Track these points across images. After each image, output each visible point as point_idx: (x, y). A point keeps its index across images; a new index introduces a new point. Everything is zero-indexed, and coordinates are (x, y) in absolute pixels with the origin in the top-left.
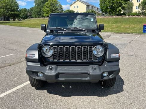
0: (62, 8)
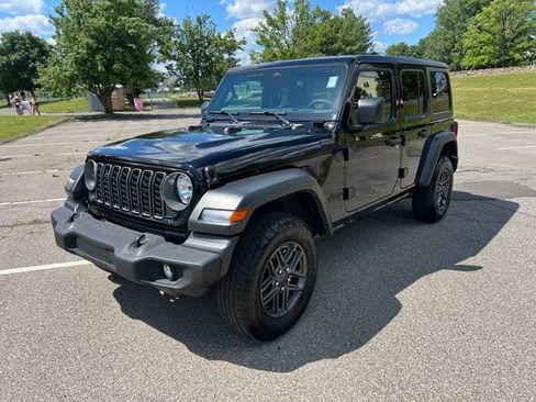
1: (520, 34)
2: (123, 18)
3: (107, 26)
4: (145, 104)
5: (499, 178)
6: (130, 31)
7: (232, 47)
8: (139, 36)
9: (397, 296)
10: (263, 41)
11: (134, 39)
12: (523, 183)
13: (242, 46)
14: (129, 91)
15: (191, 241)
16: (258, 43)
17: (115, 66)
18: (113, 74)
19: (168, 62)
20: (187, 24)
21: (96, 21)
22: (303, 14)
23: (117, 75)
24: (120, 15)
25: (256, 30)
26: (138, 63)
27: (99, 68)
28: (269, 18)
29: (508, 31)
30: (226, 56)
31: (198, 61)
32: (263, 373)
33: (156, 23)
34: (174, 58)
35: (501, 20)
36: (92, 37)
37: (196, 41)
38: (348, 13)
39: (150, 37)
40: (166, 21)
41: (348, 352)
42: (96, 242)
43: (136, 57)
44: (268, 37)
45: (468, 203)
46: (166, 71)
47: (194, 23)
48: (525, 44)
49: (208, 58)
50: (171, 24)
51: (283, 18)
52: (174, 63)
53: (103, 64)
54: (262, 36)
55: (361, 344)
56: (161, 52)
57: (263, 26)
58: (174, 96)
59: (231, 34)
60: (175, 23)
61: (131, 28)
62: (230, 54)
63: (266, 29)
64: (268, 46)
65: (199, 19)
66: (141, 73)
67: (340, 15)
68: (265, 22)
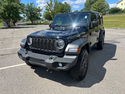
0: (109, 7)
1: (102, 9)
2: (12, 3)
3: (8, 5)
4: (18, 25)
5: (109, 39)
6: (14, 6)
7: (40, 10)
8: (17, 8)
9: (103, 67)
10: (47, 9)
11: (16, 8)
12: (114, 40)
13: (42, 10)
14: (14, 21)
15: (65, 57)
16: (46, 10)
17: (11, 15)
18: (10, 17)
19: (23, 14)
20: (28, 5)
21: (5, 3)
22: (56, 3)
23: (11, 17)
24: (11, 2)
25: (45, 7)
26: (17, 14)
27: (7, 15)
28: (48, 4)
29: (100, 8)
30: (38, 13)
31: (31, 14)
32: (84, 88)
33: (20, 4)
34: (25, 13)
35: (98, 5)
36: (4, 8)
37: (31, 9)
38: (66, 3)
39: (19, 8)
40: (23, 4)
41: (101, 81)
42: (37, 59)
43: (16, 13)
44: (48, 8)
45: (106, 45)
46: (23, 16)
47: (30, 5)
48: (103, 11)
49: (34, 13)
50: (24, 5)
51: (51, 4)
52: (25, 14)
53: (7, 14)
54: (46, 8)
55: (102, 79)
56: (22, 12)
57: (47, 6)
58: (25, 23)
59: (39, 7)
60: (25, 5)
61: (15, 5)
62: (39, 12)
63: (48, 7)
64: (48, 11)
65: (31, 4)
66: (18, 17)
67: (64, 4)
68: (47, 5)
